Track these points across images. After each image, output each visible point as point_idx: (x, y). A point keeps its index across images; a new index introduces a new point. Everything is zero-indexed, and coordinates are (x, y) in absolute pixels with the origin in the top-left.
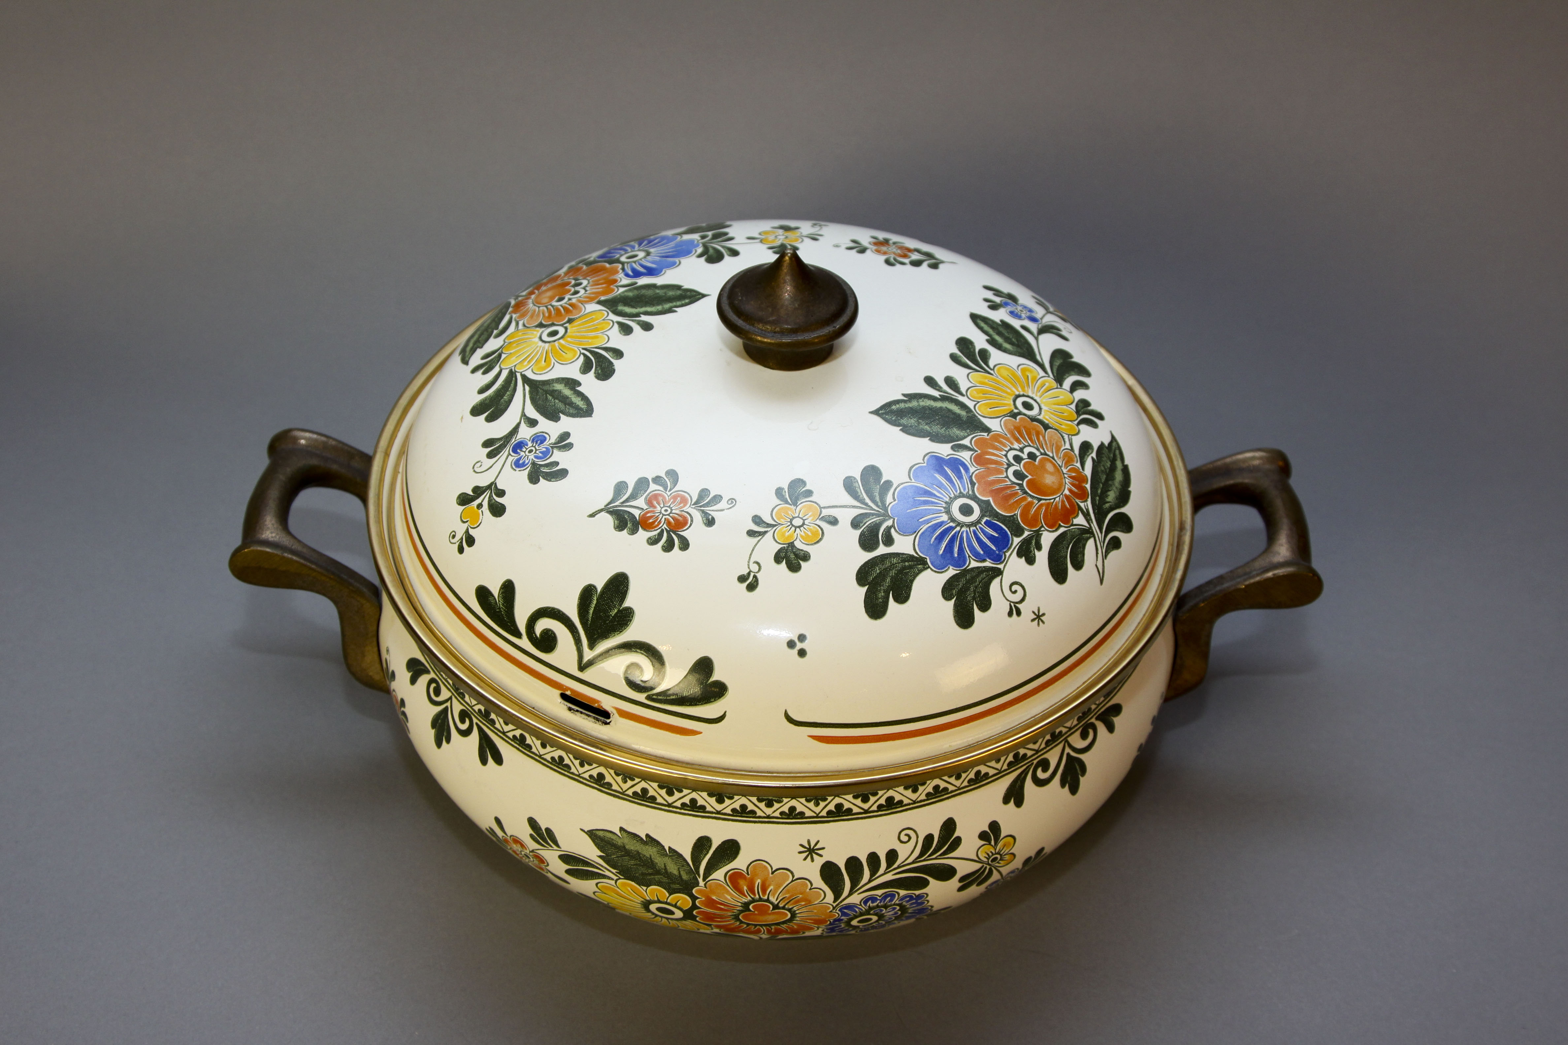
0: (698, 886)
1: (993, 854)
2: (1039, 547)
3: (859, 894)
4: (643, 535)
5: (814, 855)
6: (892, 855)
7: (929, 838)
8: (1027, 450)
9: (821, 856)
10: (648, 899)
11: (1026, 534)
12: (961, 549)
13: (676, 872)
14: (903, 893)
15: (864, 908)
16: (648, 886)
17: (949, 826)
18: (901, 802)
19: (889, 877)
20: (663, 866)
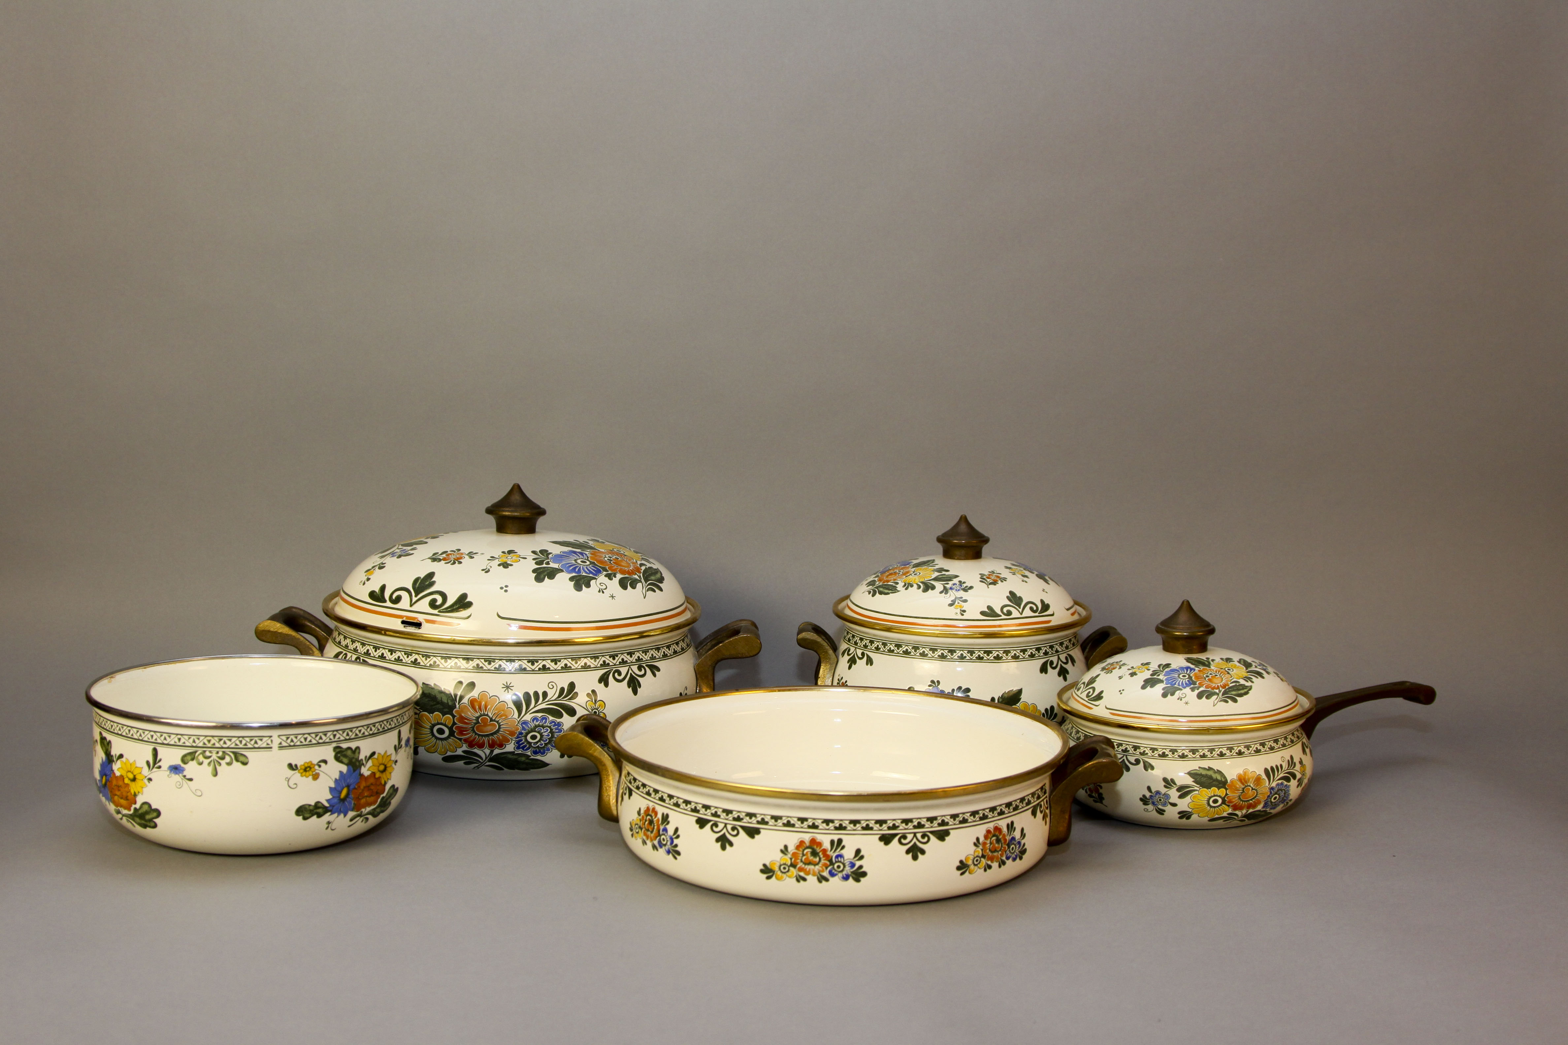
0: (456, 708)
1: (594, 709)
2: (615, 577)
3: (530, 714)
4: (443, 562)
5: (509, 690)
6: (545, 694)
7: (562, 689)
8: (614, 557)
9: (512, 690)
10: (433, 723)
11: (609, 572)
12: (579, 569)
13: (446, 701)
14: (551, 718)
15: (532, 725)
16: (433, 713)
17: (572, 686)
18: (549, 668)
19: (544, 706)
20: (440, 699)
